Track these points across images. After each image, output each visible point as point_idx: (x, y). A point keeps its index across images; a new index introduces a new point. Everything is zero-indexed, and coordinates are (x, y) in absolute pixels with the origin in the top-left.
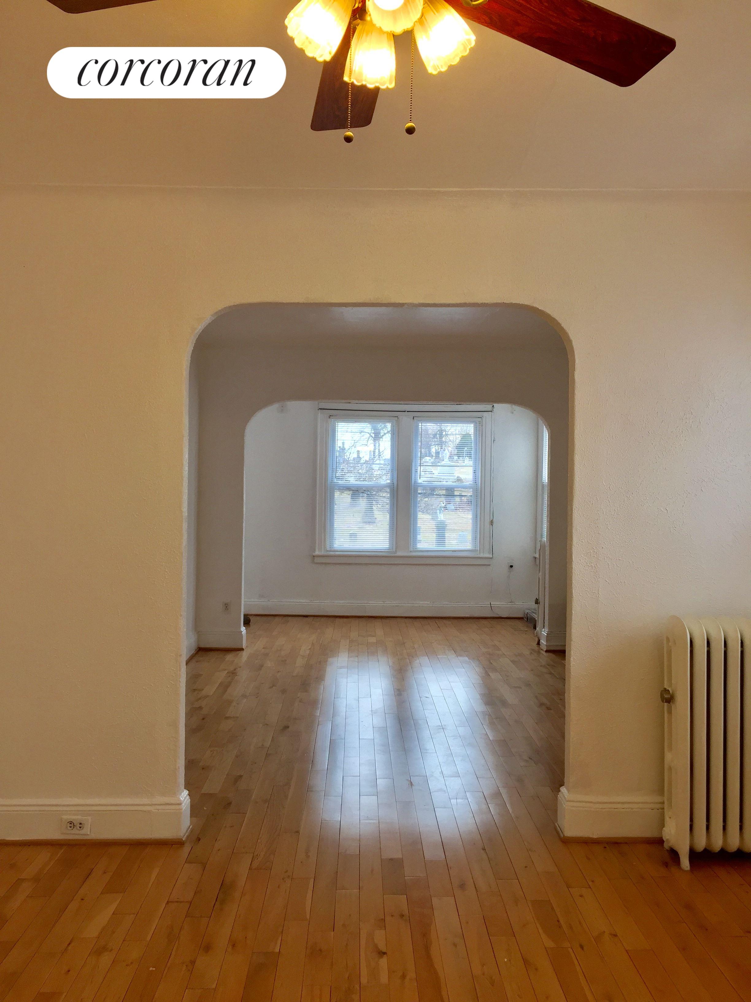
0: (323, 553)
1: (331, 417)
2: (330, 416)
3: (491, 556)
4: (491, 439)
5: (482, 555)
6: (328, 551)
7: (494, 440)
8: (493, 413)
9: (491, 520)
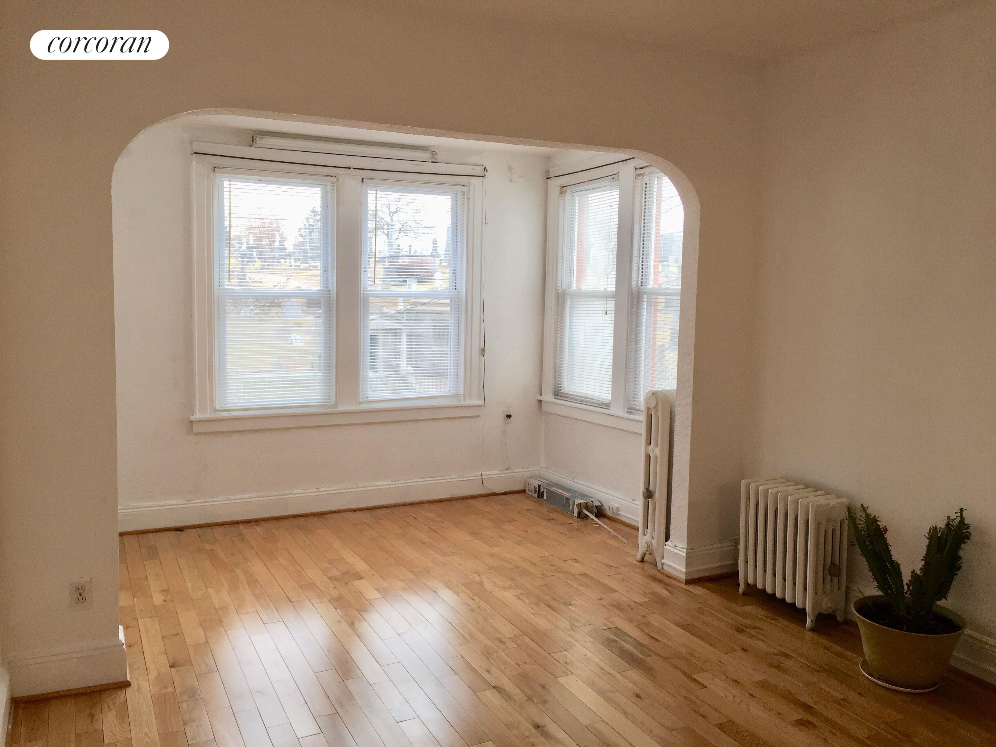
0: (208, 415)
1: (215, 169)
2: (215, 167)
3: (481, 402)
4: (482, 222)
5: (468, 402)
6: (216, 411)
7: (486, 223)
8: (484, 179)
9: (481, 348)
